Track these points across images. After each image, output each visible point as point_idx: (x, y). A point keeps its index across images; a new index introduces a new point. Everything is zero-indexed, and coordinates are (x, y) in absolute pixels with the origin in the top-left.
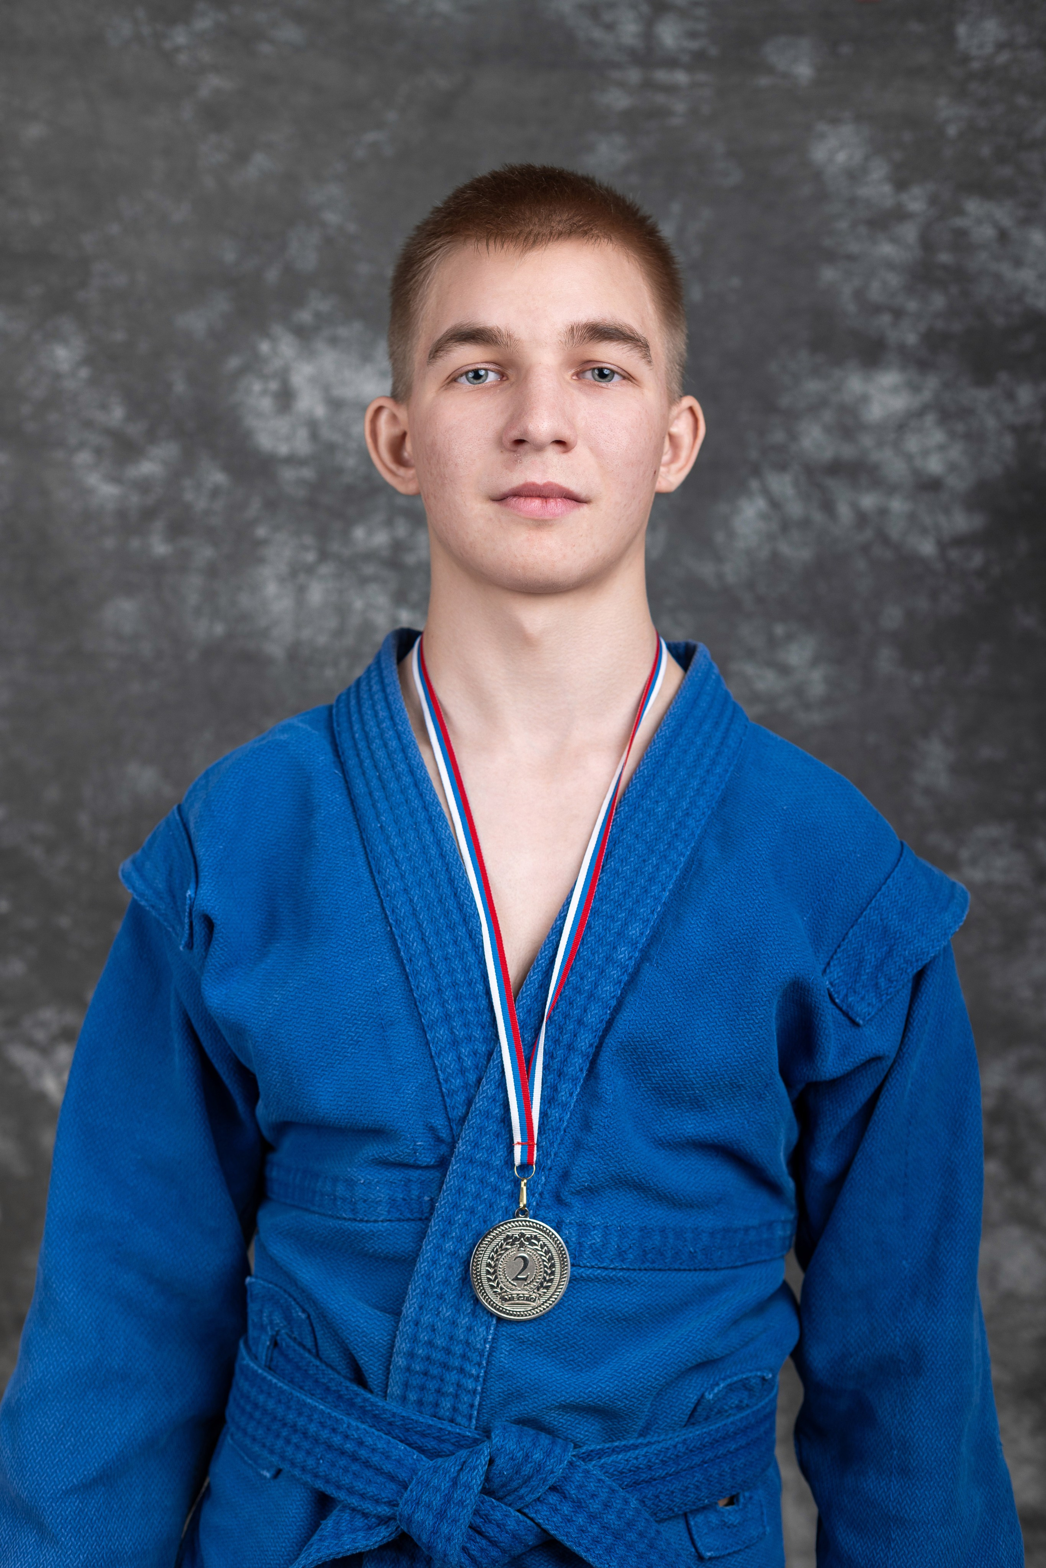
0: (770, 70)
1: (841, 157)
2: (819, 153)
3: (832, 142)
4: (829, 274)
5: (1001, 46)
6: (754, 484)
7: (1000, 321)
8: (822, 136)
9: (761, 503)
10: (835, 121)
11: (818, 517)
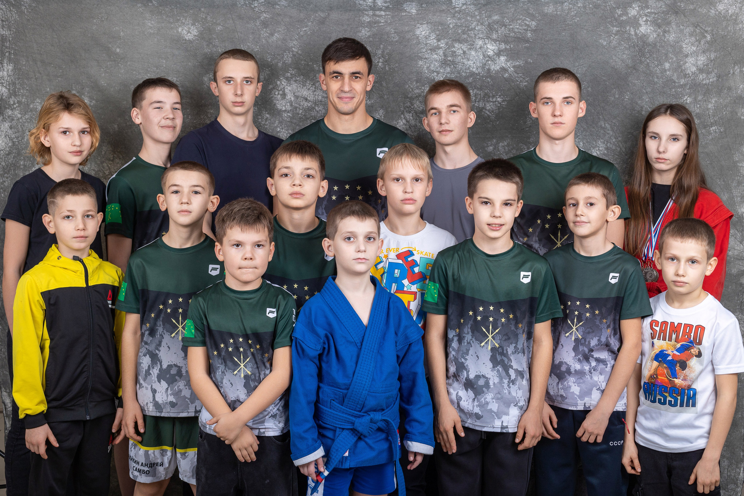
0: (406, 11)
1: (423, 33)
2: (418, 32)
3: (421, 29)
4: (420, 63)
5: (463, 4)
6: (402, 116)
7: (464, 74)
8: (418, 28)
9: (404, 121)
10: (421, 24)
11: (419, 124)
